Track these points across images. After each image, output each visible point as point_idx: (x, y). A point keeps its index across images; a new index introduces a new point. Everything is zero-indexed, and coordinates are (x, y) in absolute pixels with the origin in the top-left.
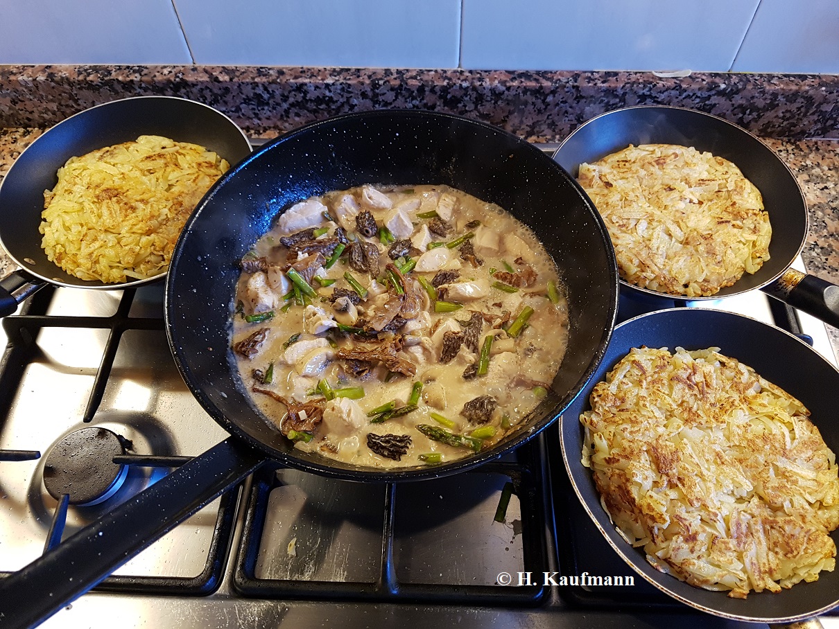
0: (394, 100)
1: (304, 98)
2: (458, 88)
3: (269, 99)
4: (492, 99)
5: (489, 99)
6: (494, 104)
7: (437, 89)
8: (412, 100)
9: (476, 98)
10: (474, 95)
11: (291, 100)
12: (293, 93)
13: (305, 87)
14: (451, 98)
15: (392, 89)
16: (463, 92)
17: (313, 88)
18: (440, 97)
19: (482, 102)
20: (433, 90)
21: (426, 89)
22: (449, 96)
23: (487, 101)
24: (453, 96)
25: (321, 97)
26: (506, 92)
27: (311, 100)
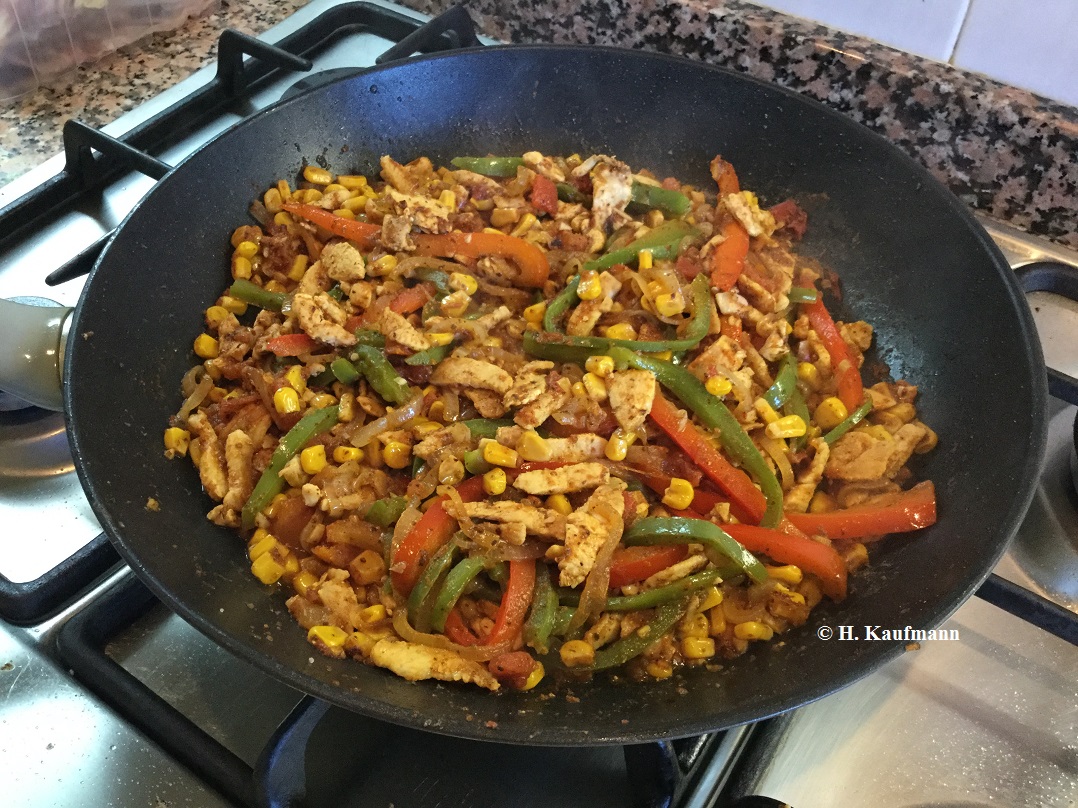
0: (812, 79)
1: (671, 30)
2: (930, 90)
3: (617, 19)
4: (986, 133)
5: (981, 130)
6: (988, 143)
7: (892, 80)
8: (843, 87)
9: (958, 121)
10: (956, 114)
11: (650, 29)
12: (657, 17)
13: (677, 12)
14: (911, 106)
15: (815, 57)
16: (938, 101)
17: (688, 17)
18: (895, 98)
19: (966, 132)
20: (883, 81)
21: (874, 74)
22: (910, 101)
23: (976, 133)
24: (917, 104)
25: (696, 38)
26: (1018, 127)
27: (678, 37)
